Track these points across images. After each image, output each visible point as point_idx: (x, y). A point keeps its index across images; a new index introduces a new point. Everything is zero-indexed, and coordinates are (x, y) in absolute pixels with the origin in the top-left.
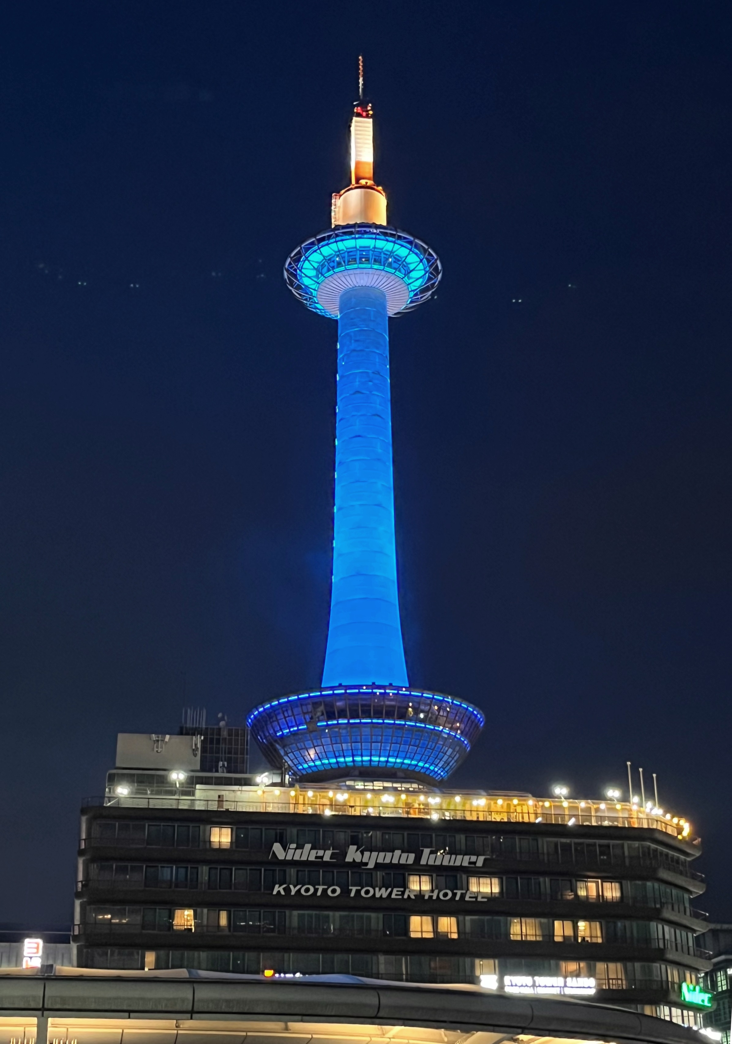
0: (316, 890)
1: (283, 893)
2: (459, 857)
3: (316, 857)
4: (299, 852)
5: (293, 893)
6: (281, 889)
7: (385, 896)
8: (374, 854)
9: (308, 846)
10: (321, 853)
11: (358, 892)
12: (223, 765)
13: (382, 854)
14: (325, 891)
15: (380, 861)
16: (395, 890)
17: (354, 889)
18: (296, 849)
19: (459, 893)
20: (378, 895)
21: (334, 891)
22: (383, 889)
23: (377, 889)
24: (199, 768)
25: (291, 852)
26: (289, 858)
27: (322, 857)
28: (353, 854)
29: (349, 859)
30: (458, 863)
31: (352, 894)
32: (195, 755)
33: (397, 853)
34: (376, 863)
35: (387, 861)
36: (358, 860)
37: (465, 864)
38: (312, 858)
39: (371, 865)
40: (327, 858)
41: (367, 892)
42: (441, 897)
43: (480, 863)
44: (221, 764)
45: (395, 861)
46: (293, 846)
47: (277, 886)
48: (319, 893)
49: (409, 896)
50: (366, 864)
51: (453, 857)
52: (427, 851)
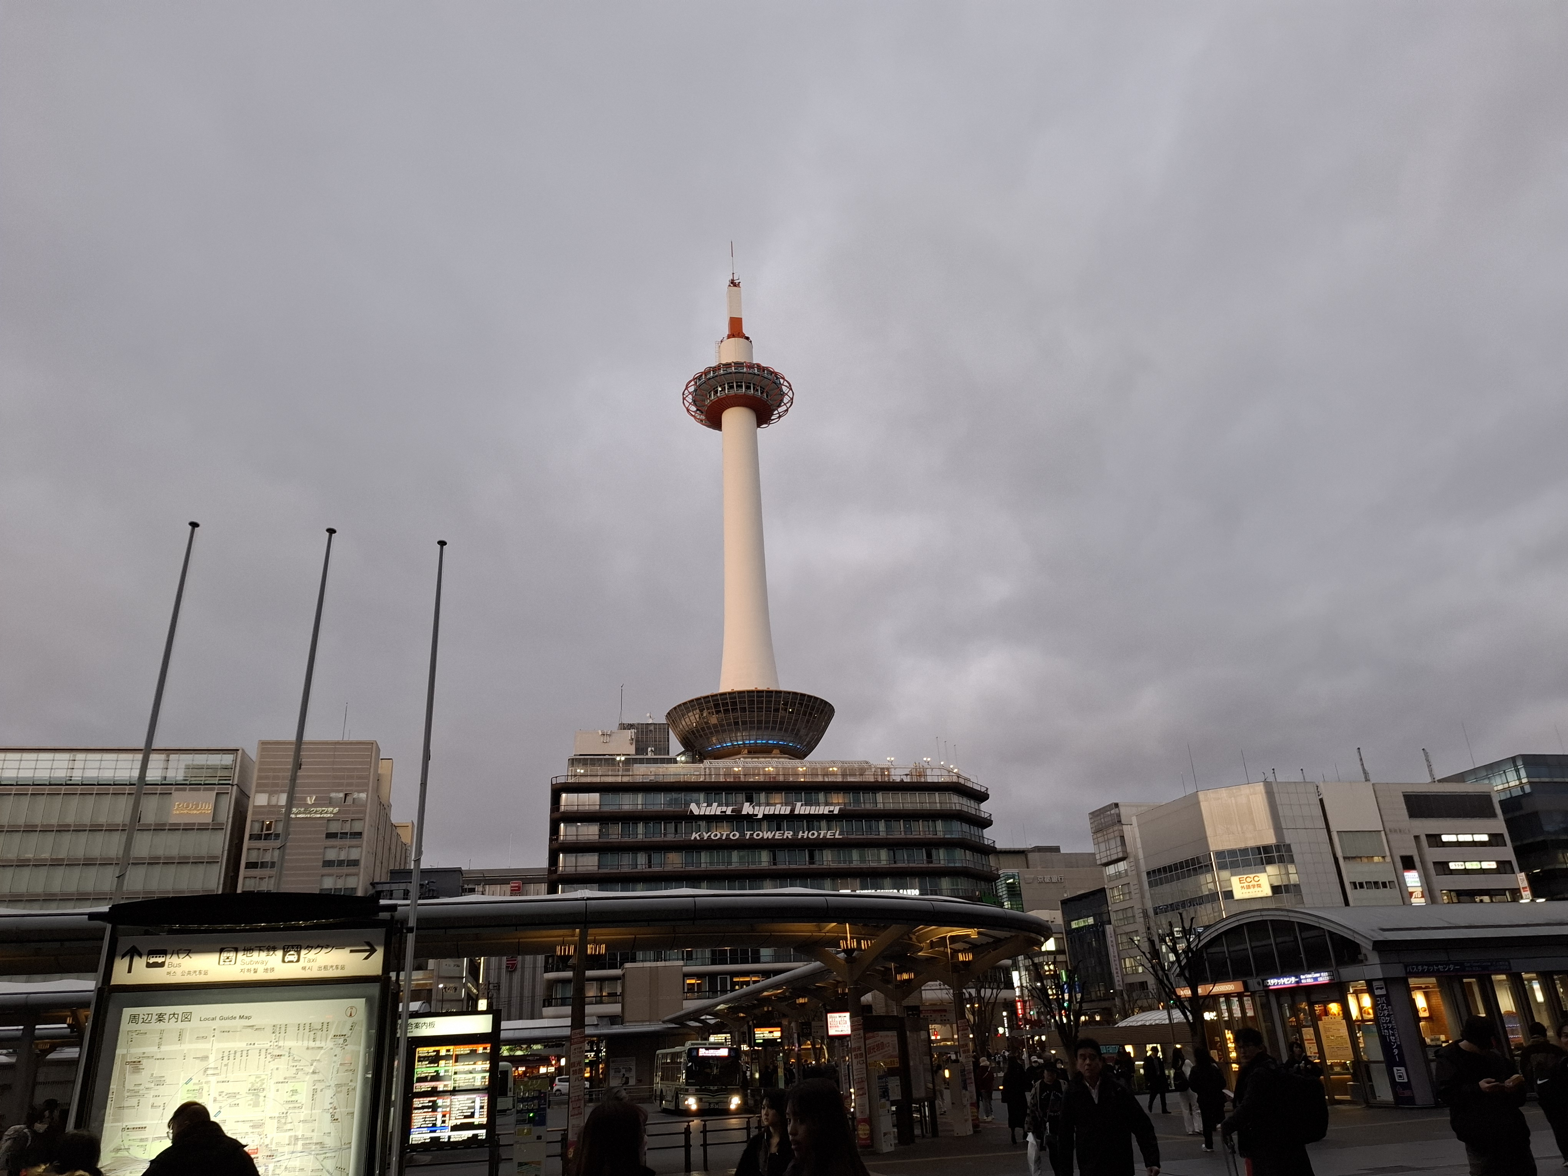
0: (722, 835)
1: (698, 838)
2: (822, 808)
3: (722, 812)
4: (709, 808)
5: (705, 838)
6: (697, 835)
7: (770, 837)
8: (762, 808)
9: (715, 805)
10: (724, 809)
11: (752, 835)
12: (652, 750)
13: (768, 808)
14: (728, 835)
15: (766, 813)
16: (778, 832)
17: (749, 833)
18: (707, 806)
19: (822, 832)
20: (765, 837)
21: (734, 835)
22: (769, 832)
23: (765, 832)
24: (634, 753)
25: (703, 809)
26: (702, 813)
27: (725, 812)
28: (747, 809)
29: (744, 812)
30: (821, 812)
31: (747, 837)
32: (632, 744)
33: (778, 806)
34: (764, 815)
35: (771, 813)
36: (751, 813)
37: (826, 812)
38: (718, 813)
39: (760, 816)
40: (729, 812)
41: (758, 835)
42: (810, 836)
43: (836, 812)
44: (649, 749)
45: (777, 812)
46: (705, 804)
47: (694, 833)
48: (724, 838)
49: (787, 837)
50: (757, 815)
51: (818, 807)
52: (799, 804)
